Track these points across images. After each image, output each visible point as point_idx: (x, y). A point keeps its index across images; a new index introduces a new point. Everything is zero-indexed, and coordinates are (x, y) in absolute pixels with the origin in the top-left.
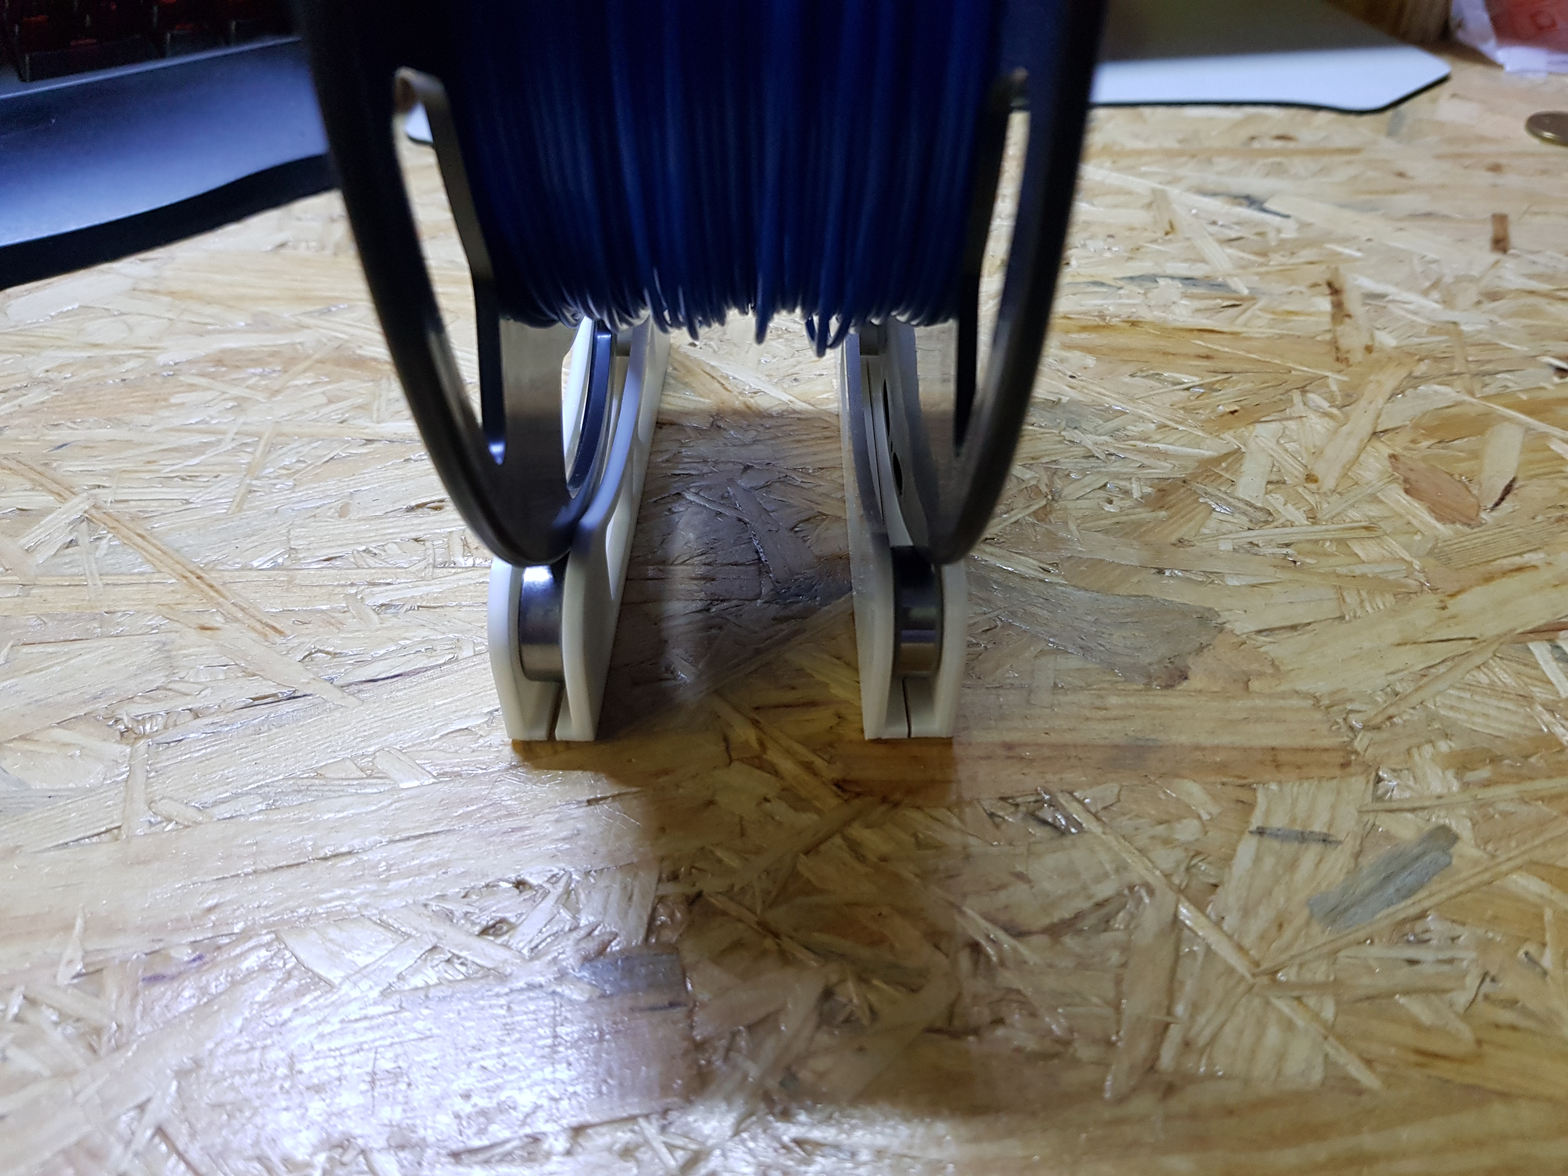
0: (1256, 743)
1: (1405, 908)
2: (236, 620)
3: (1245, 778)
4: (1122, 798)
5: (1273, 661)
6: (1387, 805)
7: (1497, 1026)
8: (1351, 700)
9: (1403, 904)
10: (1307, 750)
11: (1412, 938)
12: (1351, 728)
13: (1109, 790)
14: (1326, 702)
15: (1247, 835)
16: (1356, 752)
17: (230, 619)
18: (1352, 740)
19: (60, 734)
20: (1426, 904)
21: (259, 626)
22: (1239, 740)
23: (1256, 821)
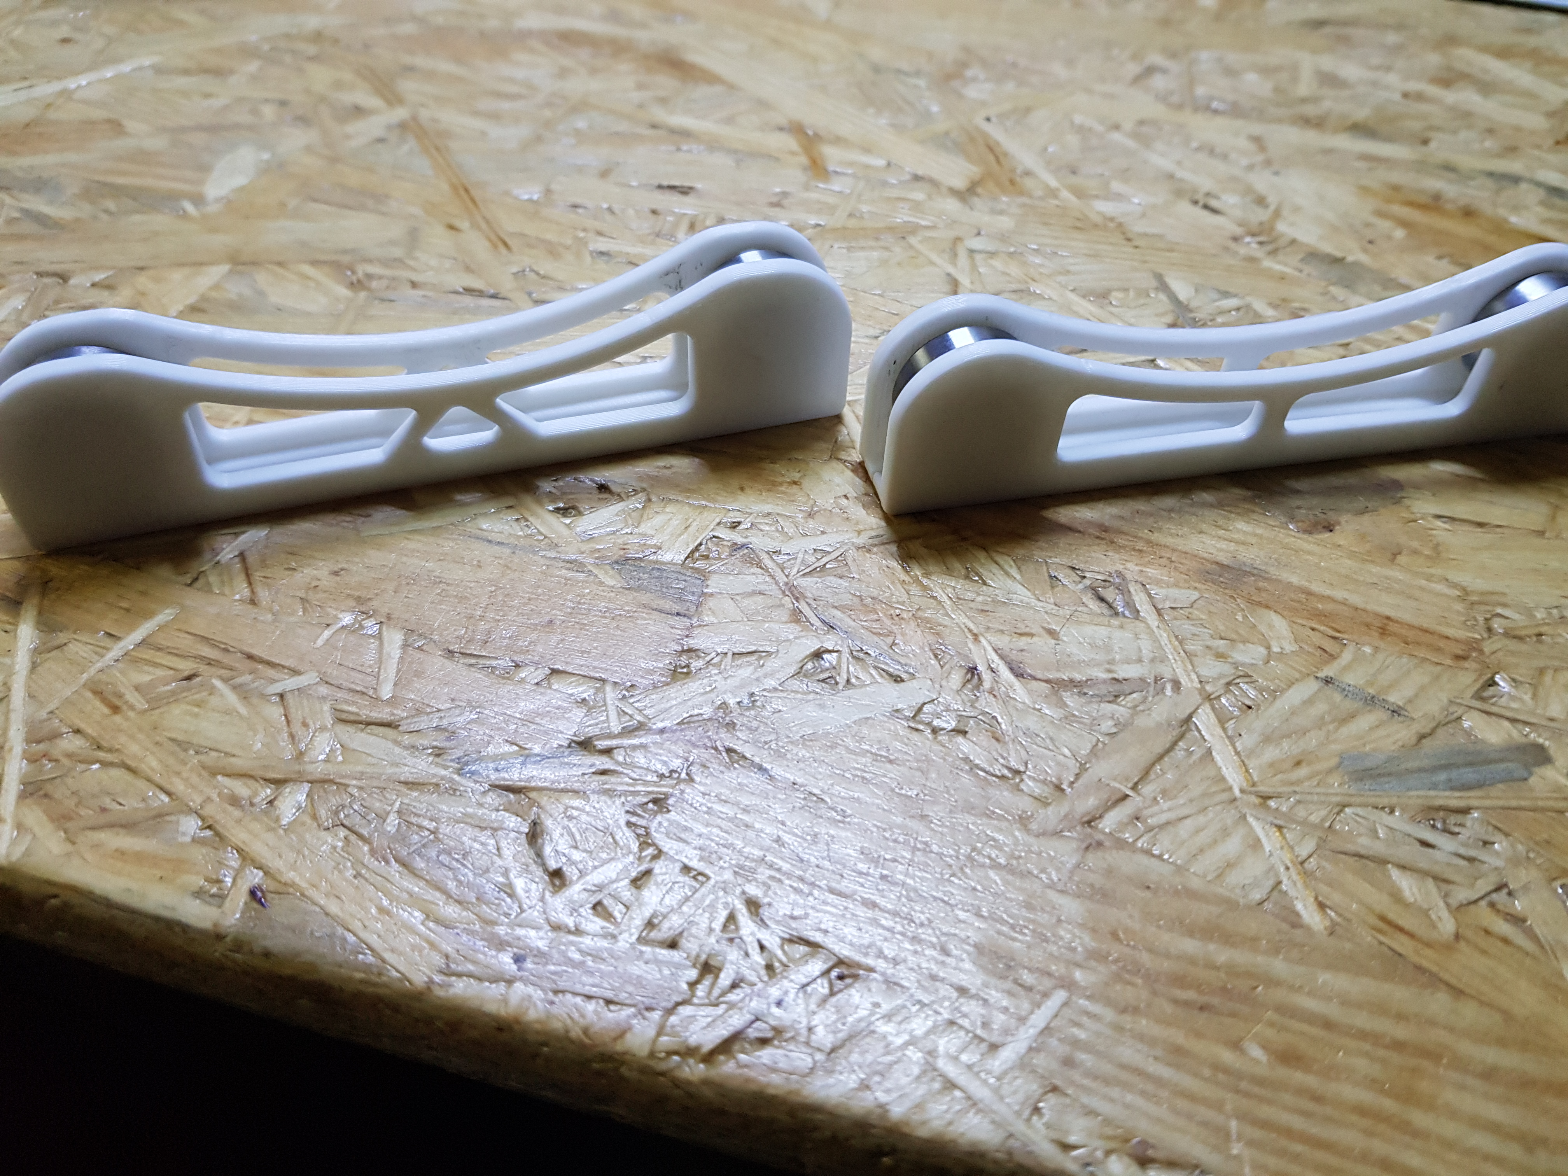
0: (1372, 607)
1: (1447, 797)
2: (479, 228)
3: (1339, 632)
4: (1195, 606)
5: (1438, 545)
6: (1486, 707)
7: (1487, 932)
8: (1504, 605)
9: (1447, 793)
10: (1426, 631)
11: (1439, 825)
12: (1489, 630)
13: (1185, 596)
14: (1474, 598)
15: (1312, 678)
16: (1481, 652)
17: (475, 226)
18: (1483, 639)
19: (307, 269)
20: (1474, 803)
21: (494, 238)
22: (1355, 599)
23: (1328, 671)
